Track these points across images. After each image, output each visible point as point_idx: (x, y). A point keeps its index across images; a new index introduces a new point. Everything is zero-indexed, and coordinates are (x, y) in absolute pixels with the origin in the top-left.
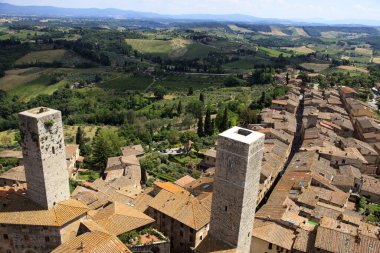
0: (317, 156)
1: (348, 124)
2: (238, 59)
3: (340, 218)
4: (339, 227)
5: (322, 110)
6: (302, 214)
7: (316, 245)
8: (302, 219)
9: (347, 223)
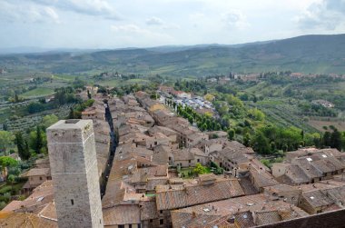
0: (134, 145)
1: (149, 118)
2: (35, 88)
3: (168, 182)
4: (170, 188)
5: (126, 111)
6: (138, 191)
7: (159, 208)
8: (141, 195)
9: (175, 183)
